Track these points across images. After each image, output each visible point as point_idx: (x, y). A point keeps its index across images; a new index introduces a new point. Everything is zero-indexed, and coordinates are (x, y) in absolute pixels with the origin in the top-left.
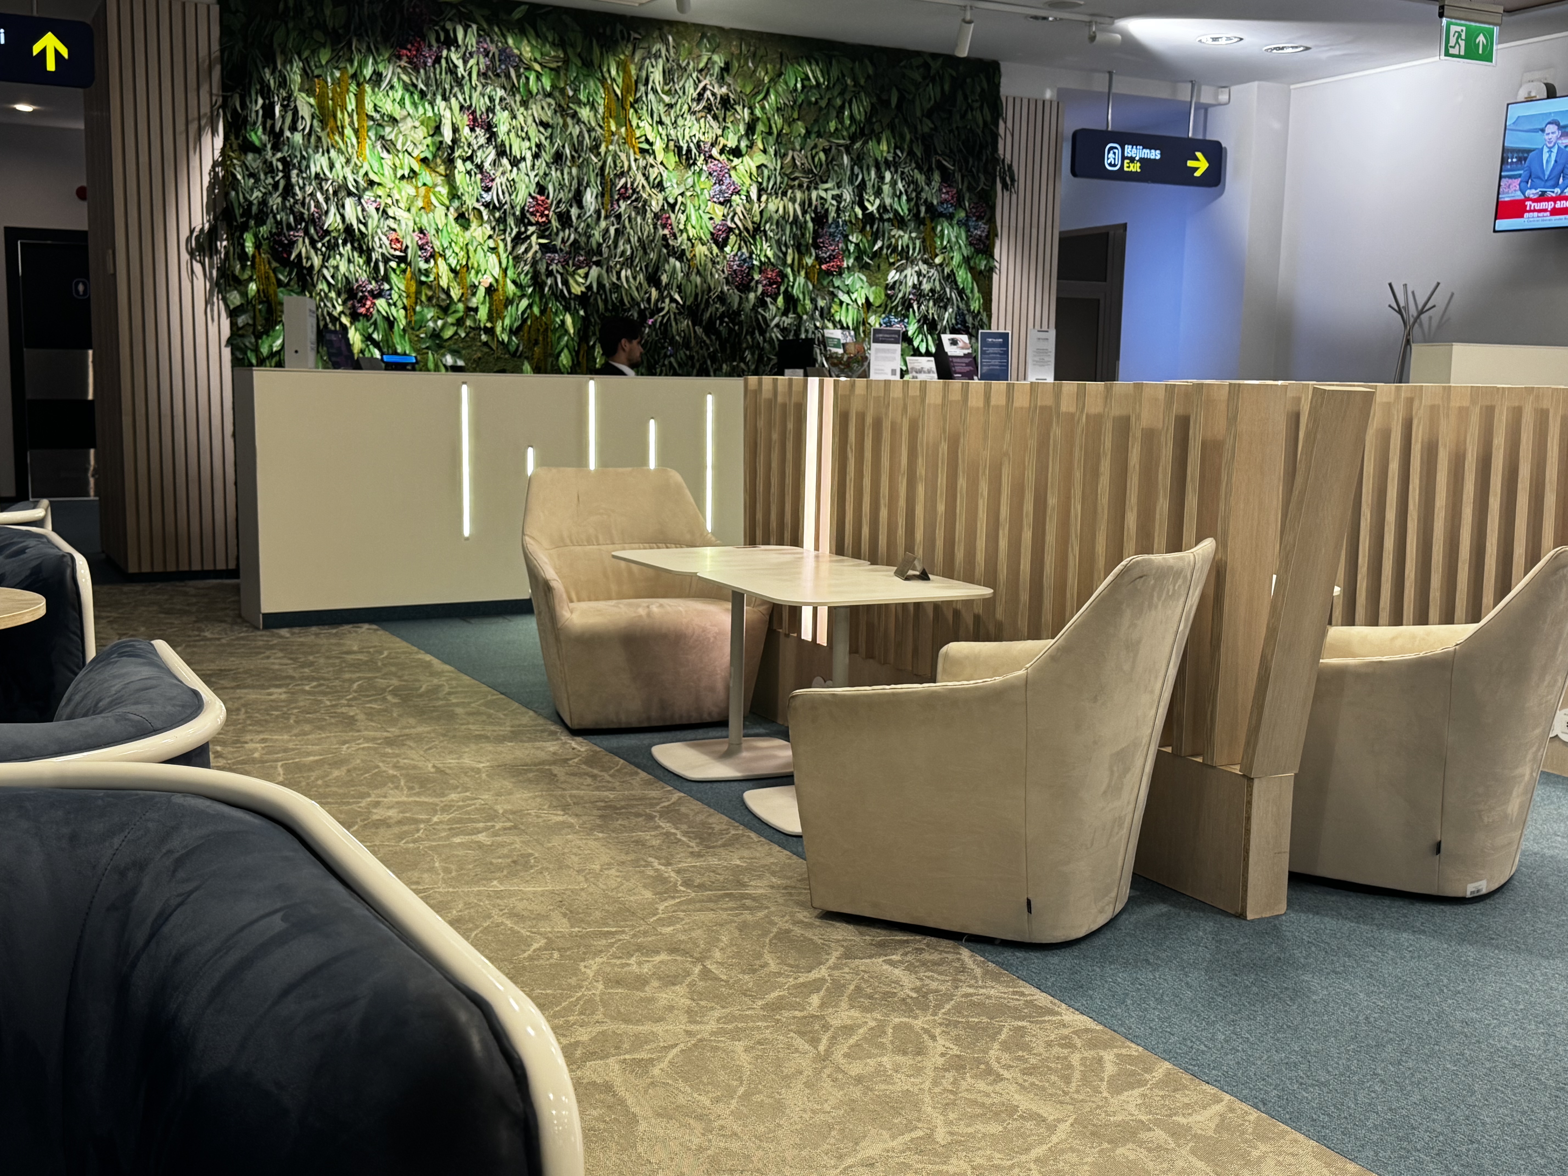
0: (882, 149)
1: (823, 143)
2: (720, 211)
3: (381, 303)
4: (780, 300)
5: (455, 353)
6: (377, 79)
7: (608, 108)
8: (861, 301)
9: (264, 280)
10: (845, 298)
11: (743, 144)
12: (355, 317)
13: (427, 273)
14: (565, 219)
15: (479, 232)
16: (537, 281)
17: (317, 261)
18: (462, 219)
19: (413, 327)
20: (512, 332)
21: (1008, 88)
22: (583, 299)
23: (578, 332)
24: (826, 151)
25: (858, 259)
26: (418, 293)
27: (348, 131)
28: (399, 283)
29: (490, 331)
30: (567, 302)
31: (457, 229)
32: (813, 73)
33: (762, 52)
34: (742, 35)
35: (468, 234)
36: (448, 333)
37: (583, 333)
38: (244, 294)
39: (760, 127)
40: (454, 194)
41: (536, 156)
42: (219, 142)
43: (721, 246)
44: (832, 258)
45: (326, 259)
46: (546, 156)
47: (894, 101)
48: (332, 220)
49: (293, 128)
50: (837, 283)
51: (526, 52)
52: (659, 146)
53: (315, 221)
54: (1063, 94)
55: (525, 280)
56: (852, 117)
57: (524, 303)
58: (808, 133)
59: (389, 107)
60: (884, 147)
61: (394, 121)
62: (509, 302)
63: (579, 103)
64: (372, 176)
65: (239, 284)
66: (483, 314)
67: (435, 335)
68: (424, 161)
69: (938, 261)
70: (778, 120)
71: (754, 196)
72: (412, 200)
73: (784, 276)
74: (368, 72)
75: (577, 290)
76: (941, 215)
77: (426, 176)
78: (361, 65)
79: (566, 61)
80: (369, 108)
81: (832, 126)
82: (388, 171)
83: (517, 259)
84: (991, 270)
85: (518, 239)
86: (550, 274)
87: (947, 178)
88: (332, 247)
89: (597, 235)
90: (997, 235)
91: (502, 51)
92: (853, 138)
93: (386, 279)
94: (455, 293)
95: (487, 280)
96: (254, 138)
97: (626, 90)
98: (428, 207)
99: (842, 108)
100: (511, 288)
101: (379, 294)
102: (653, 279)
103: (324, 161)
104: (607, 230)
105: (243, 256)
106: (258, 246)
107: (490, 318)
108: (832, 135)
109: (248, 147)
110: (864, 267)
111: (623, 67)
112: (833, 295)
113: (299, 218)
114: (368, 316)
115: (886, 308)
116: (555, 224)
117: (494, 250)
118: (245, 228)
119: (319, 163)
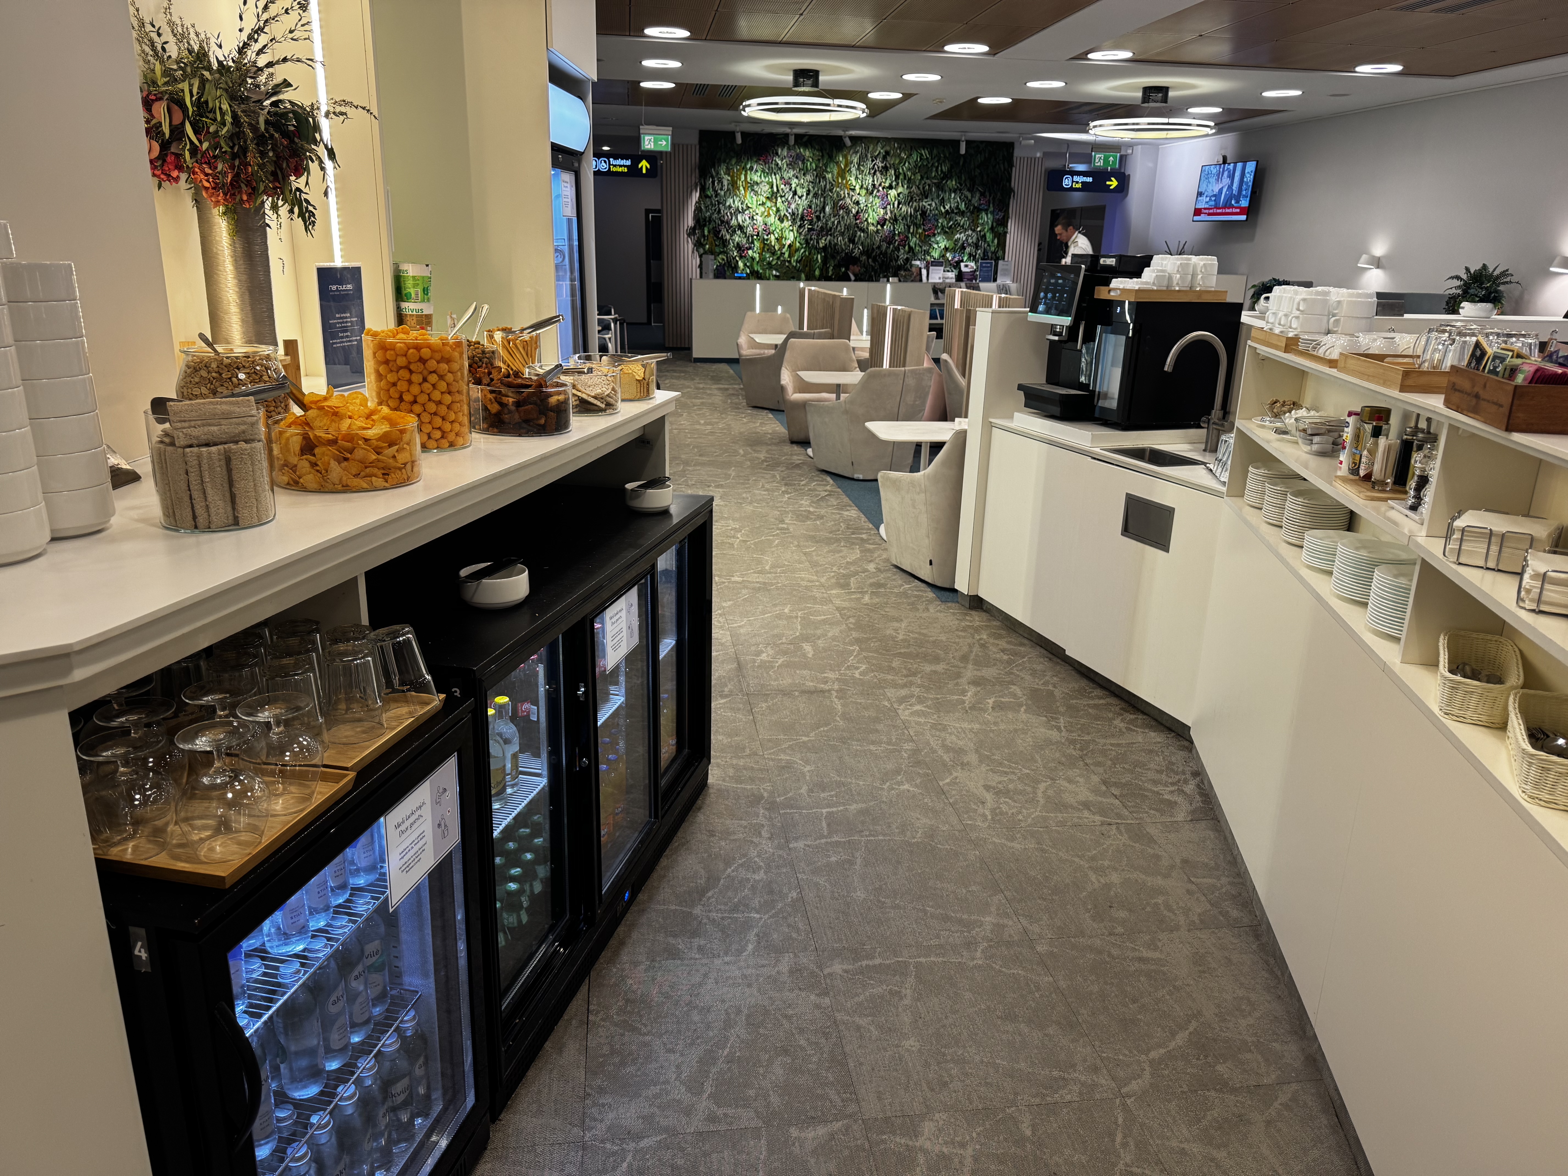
0: (952, 183)
1: (928, 182)
2: (882, 211)
3: (750, 252)
4: (907, 247)
5: (776, 270)
6: (751, 169)
7: (838, 173)
8: (943, 247)
9: (711, 244)
10: (936, 246)
11: (894, 183)
12: (741, 257)
13: (767, 240)
14: (818, 218)
15: (787, 224)
16: (807, 242)
17: (728, 237)
18: (781, 220)
19: (762, 259)
20: (797, 261)
21: (1017, 153)
22: (825, 248)
23: (822, 261)
24: (929, 185)
25: (942, 229)
26: (764, 248)
27: (741, 188)
28: (757, 244)
29: (790, 262)
30: (818, 250)
31: (779, 222)
32: (925, 153)
33: (903, 146)
34: (896, 140)
35: (783, 225)
36: (774, 263)
37: (825, 261)
38: (704, 249)
39: (901, 177)
40: (778, 210)
41: (808, 194)
42: (698, 194)
43: (882, 226)
44: (930, 229)
45: (731, 236)
46: (811, 194)
47: (961, 163)
48: (734, 222)
49: (721, 189)
50: (933, 239)
51: (808, 154)
52: (858, 187)
53: (728, 223)
54: (1045, 154)
55: (803, 242)
56: (942, 170)
57: (802, 250)
58: (922, 178)
59: (756, 178)
60: (954, 183)
61: (757, 184)
62: (797, 250)
63: (827, 172)
64: (749, 205)
65: (703, 246)
66: (786, 255)
67: (769, 263)
68: (768, 198)
69: (979, 229)
70: (909, 174)
71: (896, 205)
72: (763, 213)
73: (908, 238)
74: (748, 166)
75: (821, 245)
76: (982, 210)
77: (769, 204)
78: (746, 165)
79: (823, 156)
80: (749, 180)
81: (933, 174)
82: (755, 202)
83: (800, 234)
84: (1005, 233)
85: (800, 227)
86: (811, 239)
87: (982, 194)
88: (734, 231)
89: (830, 224)
90: (1008, 218)
91: (797, 155)
92: (943, 179)
93: (753, 242)
94: (777, 248)
95: (788, 242)
96: (709, 193)
97: (846, 166)
98: (769, 215)
99: (937, 168)
100: (798, 244)
101: (750, 248)
102: (852, 240)
103: (731, 201)
104: (833, 222)
105: (704, 236)
106: (709, 232)
107: (790, 256)
108: (933, 178)
109: (707, 196)
110: (946, 232)
111: (845, 157)
112: (931, 245)
113: (722, 222)
114: (745, 257)
115: (953, 250)
116: (815, 220)
117: (792, 230)
118: (705, 225)
119: (730, 201)
